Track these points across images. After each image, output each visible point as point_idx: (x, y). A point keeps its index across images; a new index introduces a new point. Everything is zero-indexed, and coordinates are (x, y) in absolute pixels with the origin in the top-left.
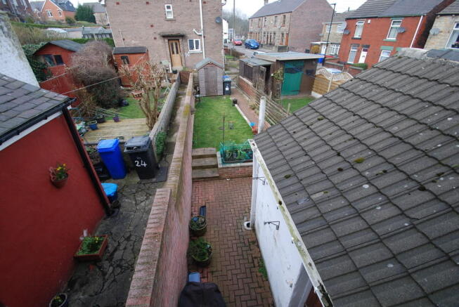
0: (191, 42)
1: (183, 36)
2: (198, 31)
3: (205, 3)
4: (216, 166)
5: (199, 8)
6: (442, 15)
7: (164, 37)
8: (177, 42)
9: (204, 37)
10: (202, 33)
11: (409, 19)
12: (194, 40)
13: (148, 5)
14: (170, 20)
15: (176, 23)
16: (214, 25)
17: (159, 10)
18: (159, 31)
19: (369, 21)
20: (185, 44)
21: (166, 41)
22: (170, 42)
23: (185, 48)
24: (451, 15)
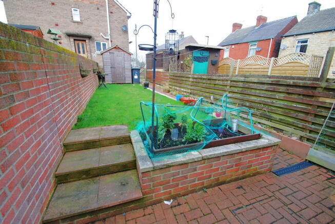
0: (99, 44)
1: (90, 37)
2: (106, 36)
3: (111, 13)
4: (132, 166)
5: (106, 17)
6: (286, 37)
7: (70, 35)
8: (83, 42)
9: (111, 41)
10: (109, 38)
11: (262, 42)
12: (101, 43)
13: (53, 6)
14: (77, 22)
15: (83, 26)
16: (121, 32)
17: (66, 12)
18: (65, 31)
19: (233, 47)
20: (92, 45)
21: (72, 40)
22: (76, 42)
23: (93, 49)
24: (293, 36)
